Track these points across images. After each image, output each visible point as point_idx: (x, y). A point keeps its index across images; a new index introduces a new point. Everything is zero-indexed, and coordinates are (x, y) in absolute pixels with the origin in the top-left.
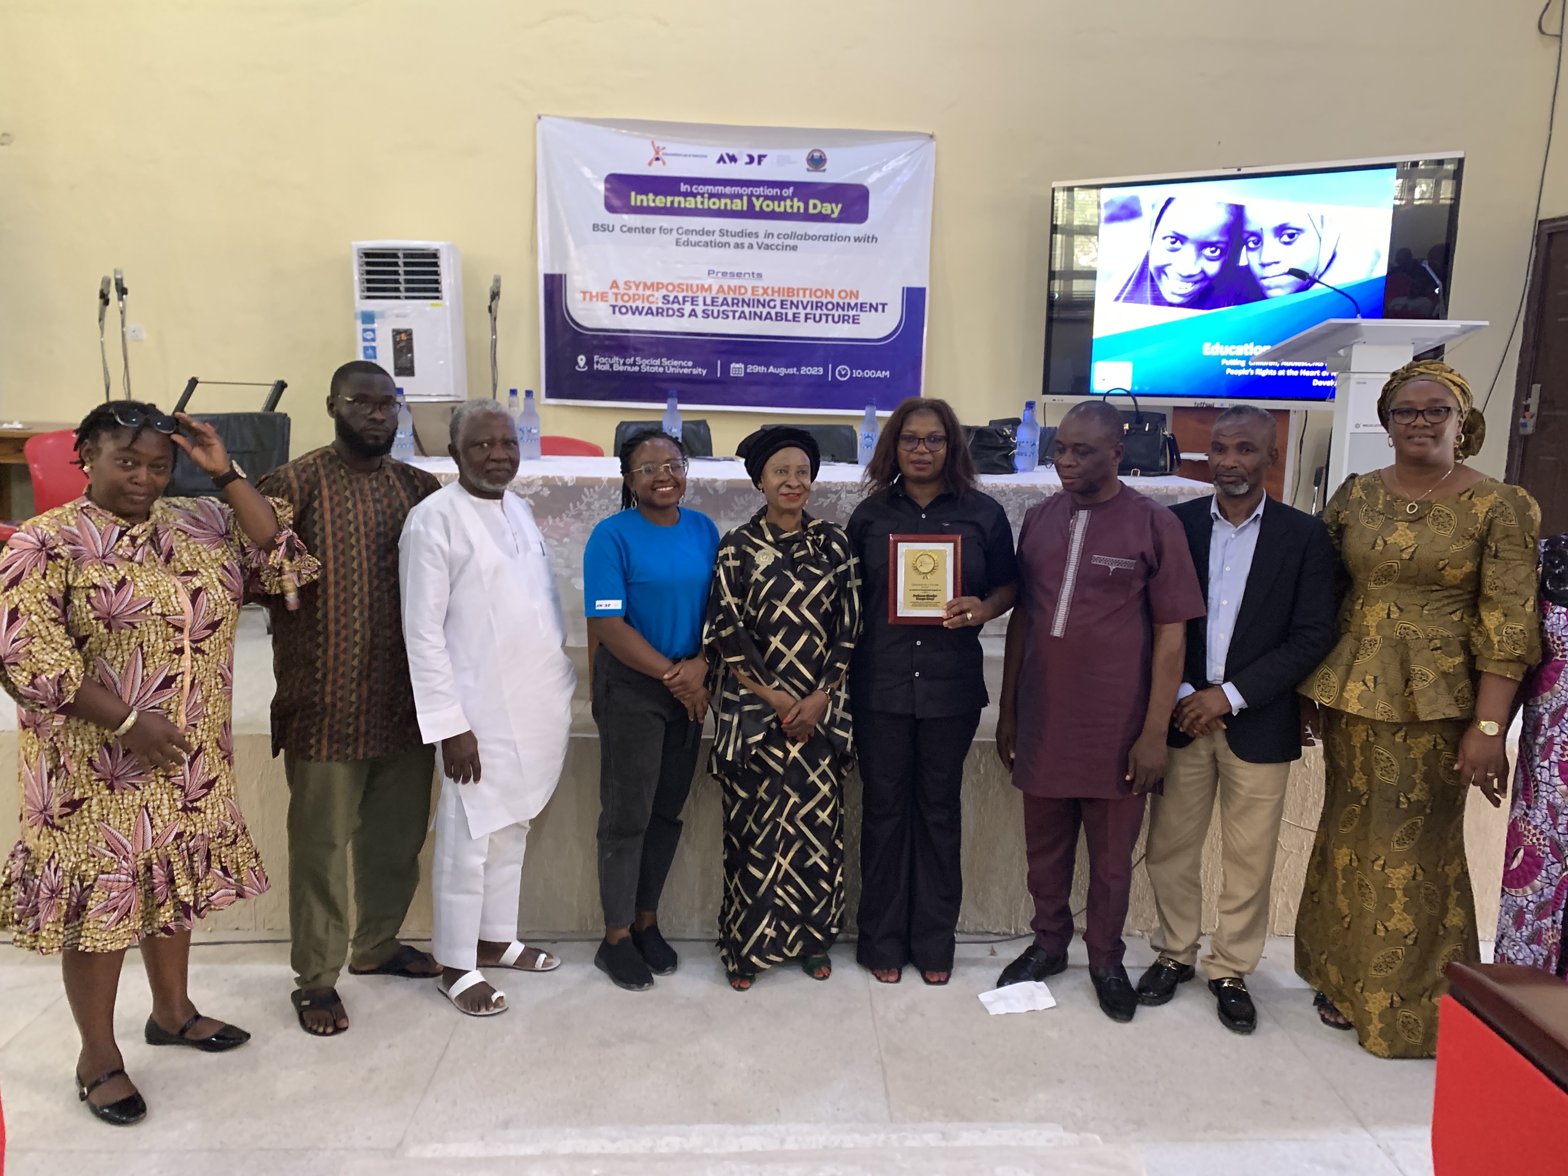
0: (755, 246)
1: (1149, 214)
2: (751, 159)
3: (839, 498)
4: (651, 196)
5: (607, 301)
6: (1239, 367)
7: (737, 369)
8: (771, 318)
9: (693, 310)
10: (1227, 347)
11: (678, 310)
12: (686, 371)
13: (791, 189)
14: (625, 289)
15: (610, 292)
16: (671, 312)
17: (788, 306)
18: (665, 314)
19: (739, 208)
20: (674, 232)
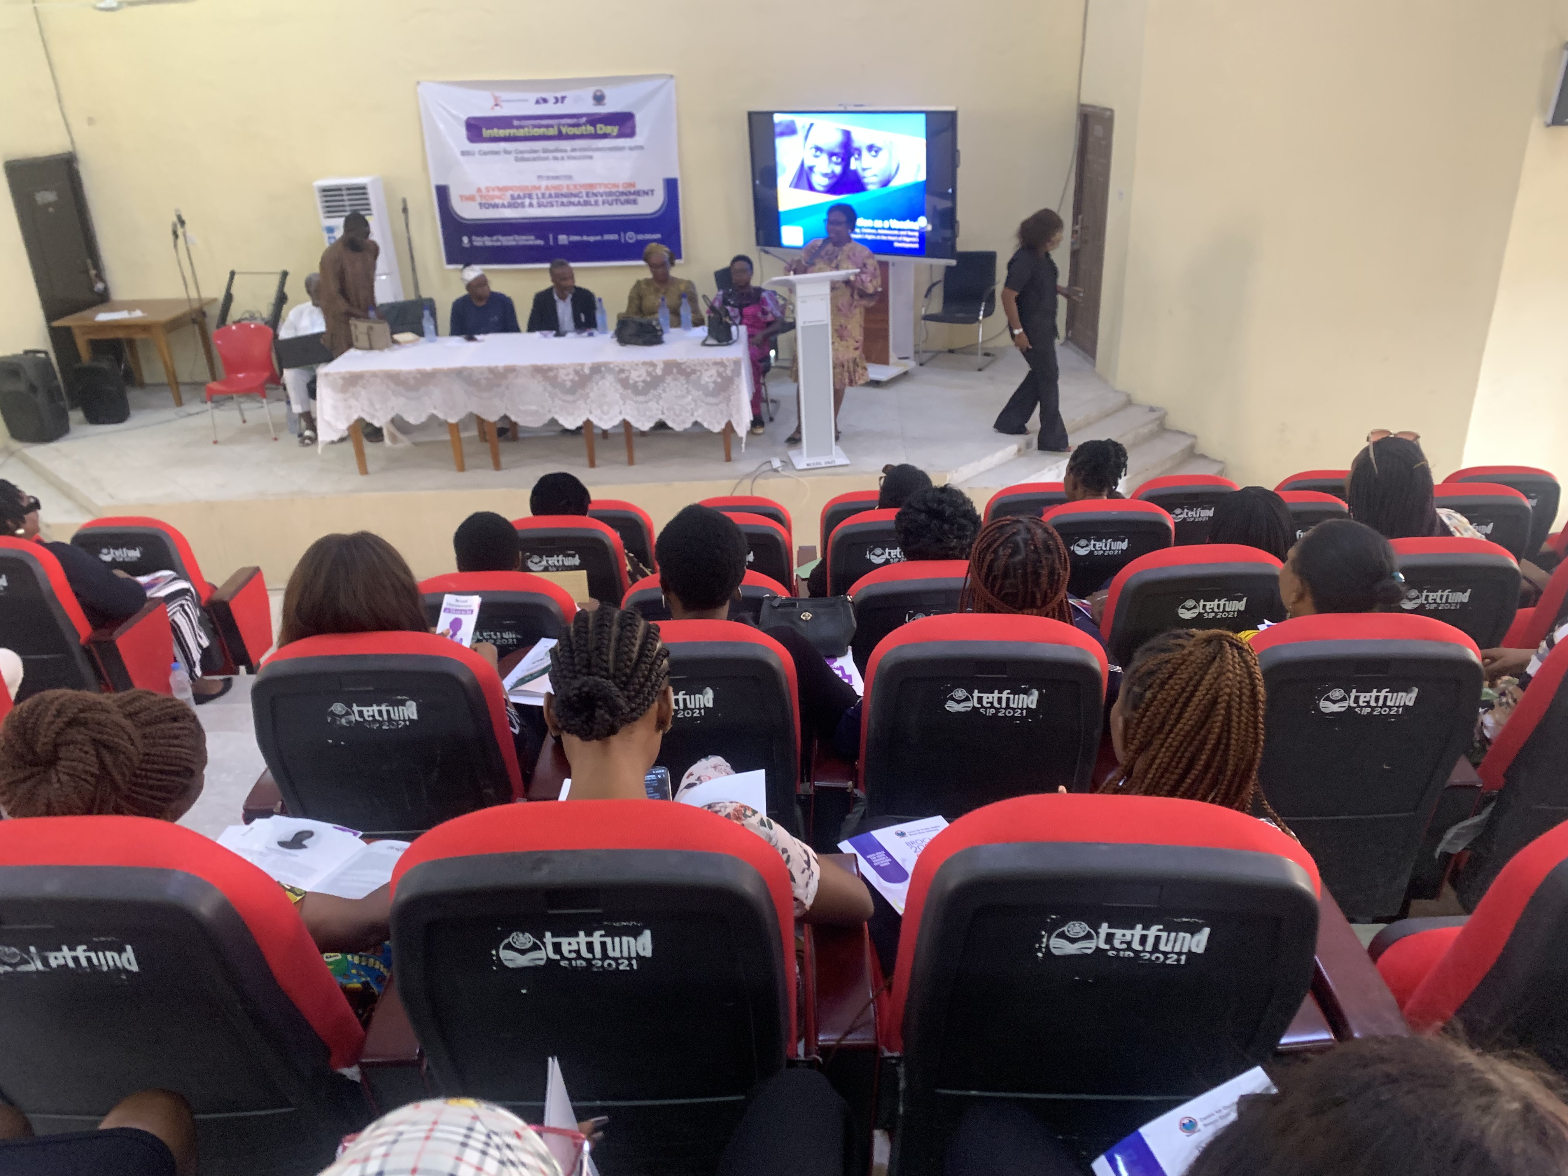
0: (566, 157)
2: (557, 100)
4: (495, 130)
5: (476, 201)
7: (563, 239)
8: (581, 204)
9: (531, 203)
11: (521, 204)
12: (529, 243)
13: (585, 119)
14: (486, 192)
15: (478, 195)
16: (517, 205)
17: (591, 196)
18: (513, 206)
19: (553, 133)
20: (513, 152)
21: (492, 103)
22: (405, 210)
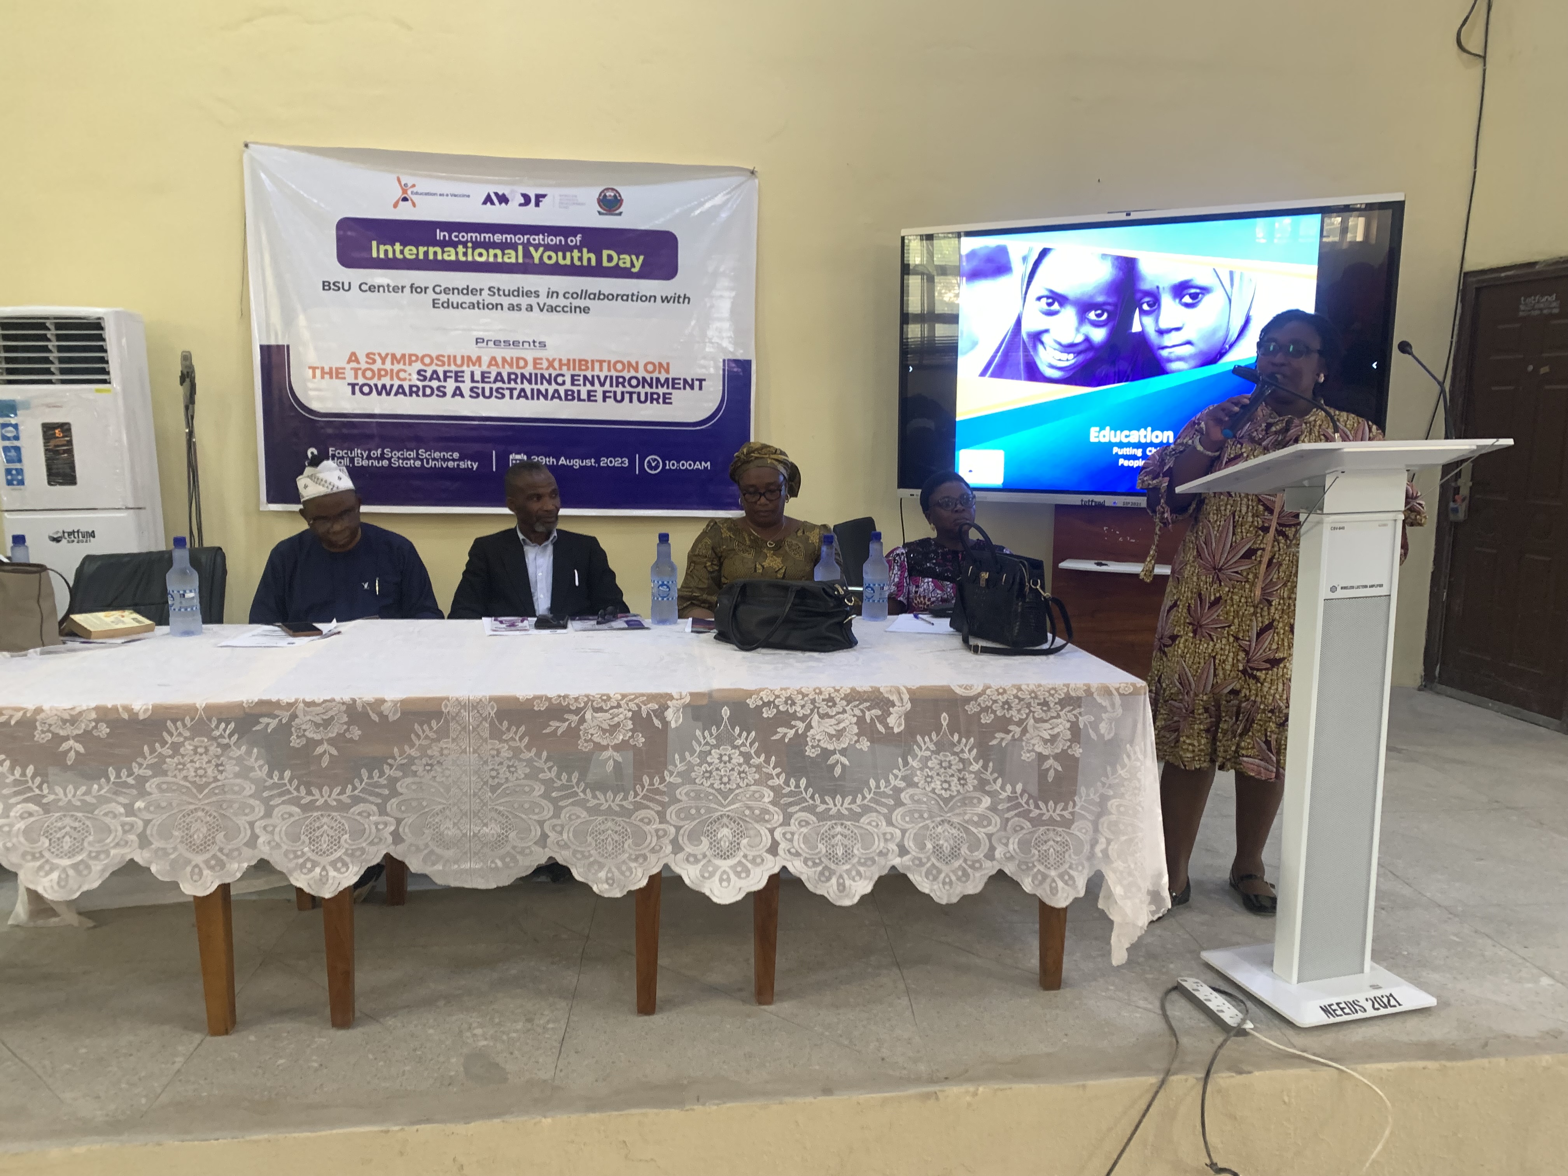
0: (536, 308)
2: (527, 200)
4: (398, 247)
5: (344, 378)
6: (1134, 457)
7: (518, 461)
8: (560, 398)
9: (458, 388)
10: (1118, 432)
11: (438, 388)
12: (451, 464)
13: (579, 237)
14: (367, 362)
15: (348, 367)
16: (428, 391)
17: (581, 382)
18: (421, 393)
19: (513, 260)
20: (430, 291)
21: (399, 194)
22: (187, 377)
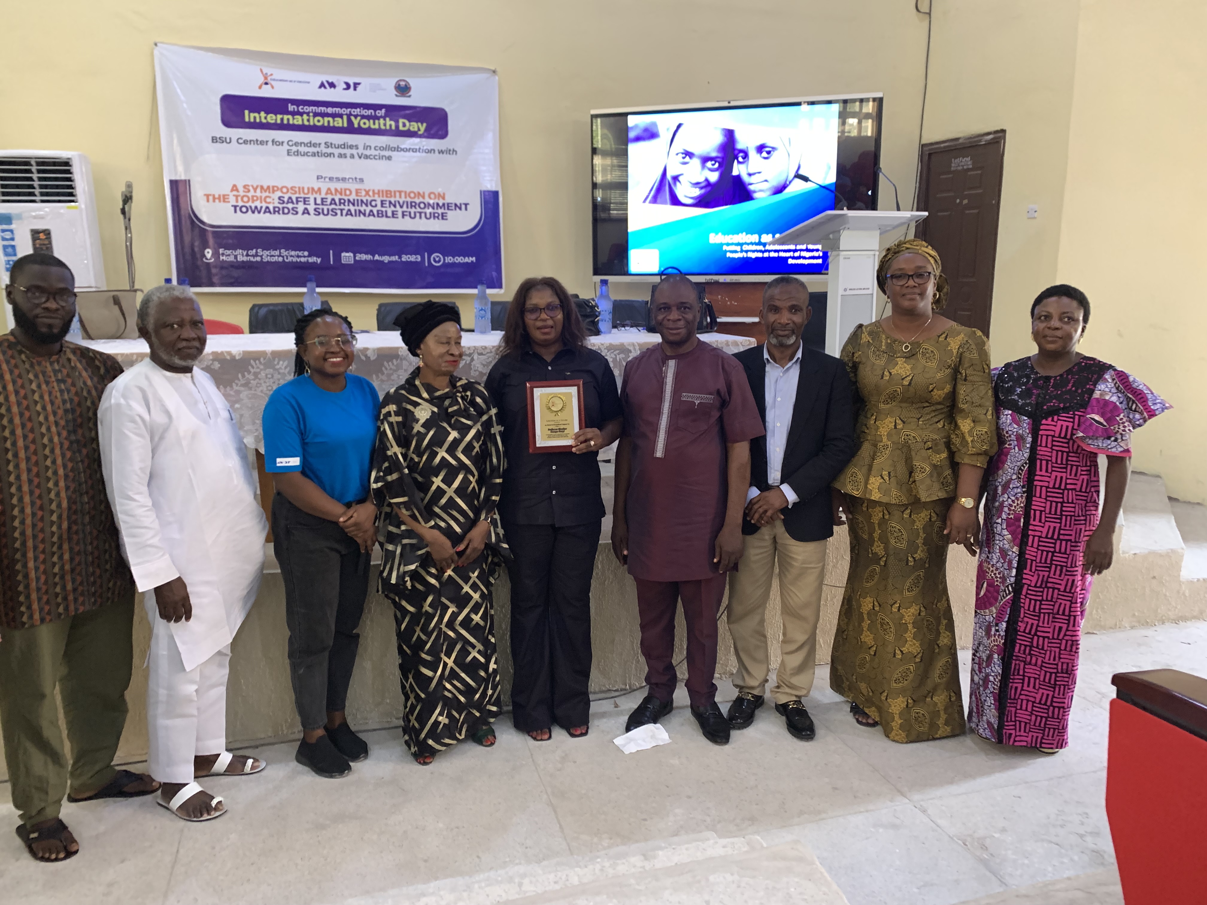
0: (356, 156)
1: (665, 135)
2: (348, 86)
3: (472, 360)
4: (263, 114)
5: (229, 202)
6: (736, 252)
7: (347, 257)
8: (374, 215)
9: (306, 209)
10: (726, 236)
11: (293, 209)
12: (303, 260)
13: (383, 111)
14: (244, 191)
15: (231, 194)
16: (286, 211)
17: (388, 205)
18: (281, 212)
19: (340, 125)
20: (285, 144)
21: (262, 80)
